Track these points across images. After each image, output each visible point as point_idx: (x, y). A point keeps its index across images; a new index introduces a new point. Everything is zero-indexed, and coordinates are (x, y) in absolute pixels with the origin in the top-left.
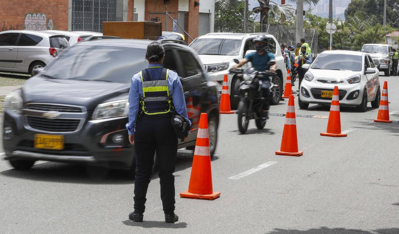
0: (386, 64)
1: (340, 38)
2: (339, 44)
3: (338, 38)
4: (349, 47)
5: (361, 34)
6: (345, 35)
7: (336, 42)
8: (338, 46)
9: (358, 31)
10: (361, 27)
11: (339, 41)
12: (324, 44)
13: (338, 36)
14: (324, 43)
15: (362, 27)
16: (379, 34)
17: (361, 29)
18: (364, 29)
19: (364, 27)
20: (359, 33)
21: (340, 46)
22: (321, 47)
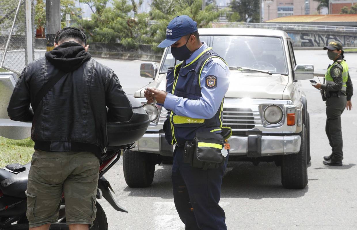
0: (293, 129)
1: (131, 28)
2: (129, 40)
3: (126, 28)
4: (148, 44)
5: (167, 19)
6: (140, 23)
7: (124, 35)
8: (127, 43)
9: (161, 14)
10: (167, 7)
11: (130, 34)
12: (102, 40)
13: (127, 26)
14: (102, 38)
15: (170, 8)
16: (201, 18)
17: (168, 10)
18: (174, 10)
19: (172, 6)
20: (164, 18)
21: (131, 43)
22: (98, 45)
